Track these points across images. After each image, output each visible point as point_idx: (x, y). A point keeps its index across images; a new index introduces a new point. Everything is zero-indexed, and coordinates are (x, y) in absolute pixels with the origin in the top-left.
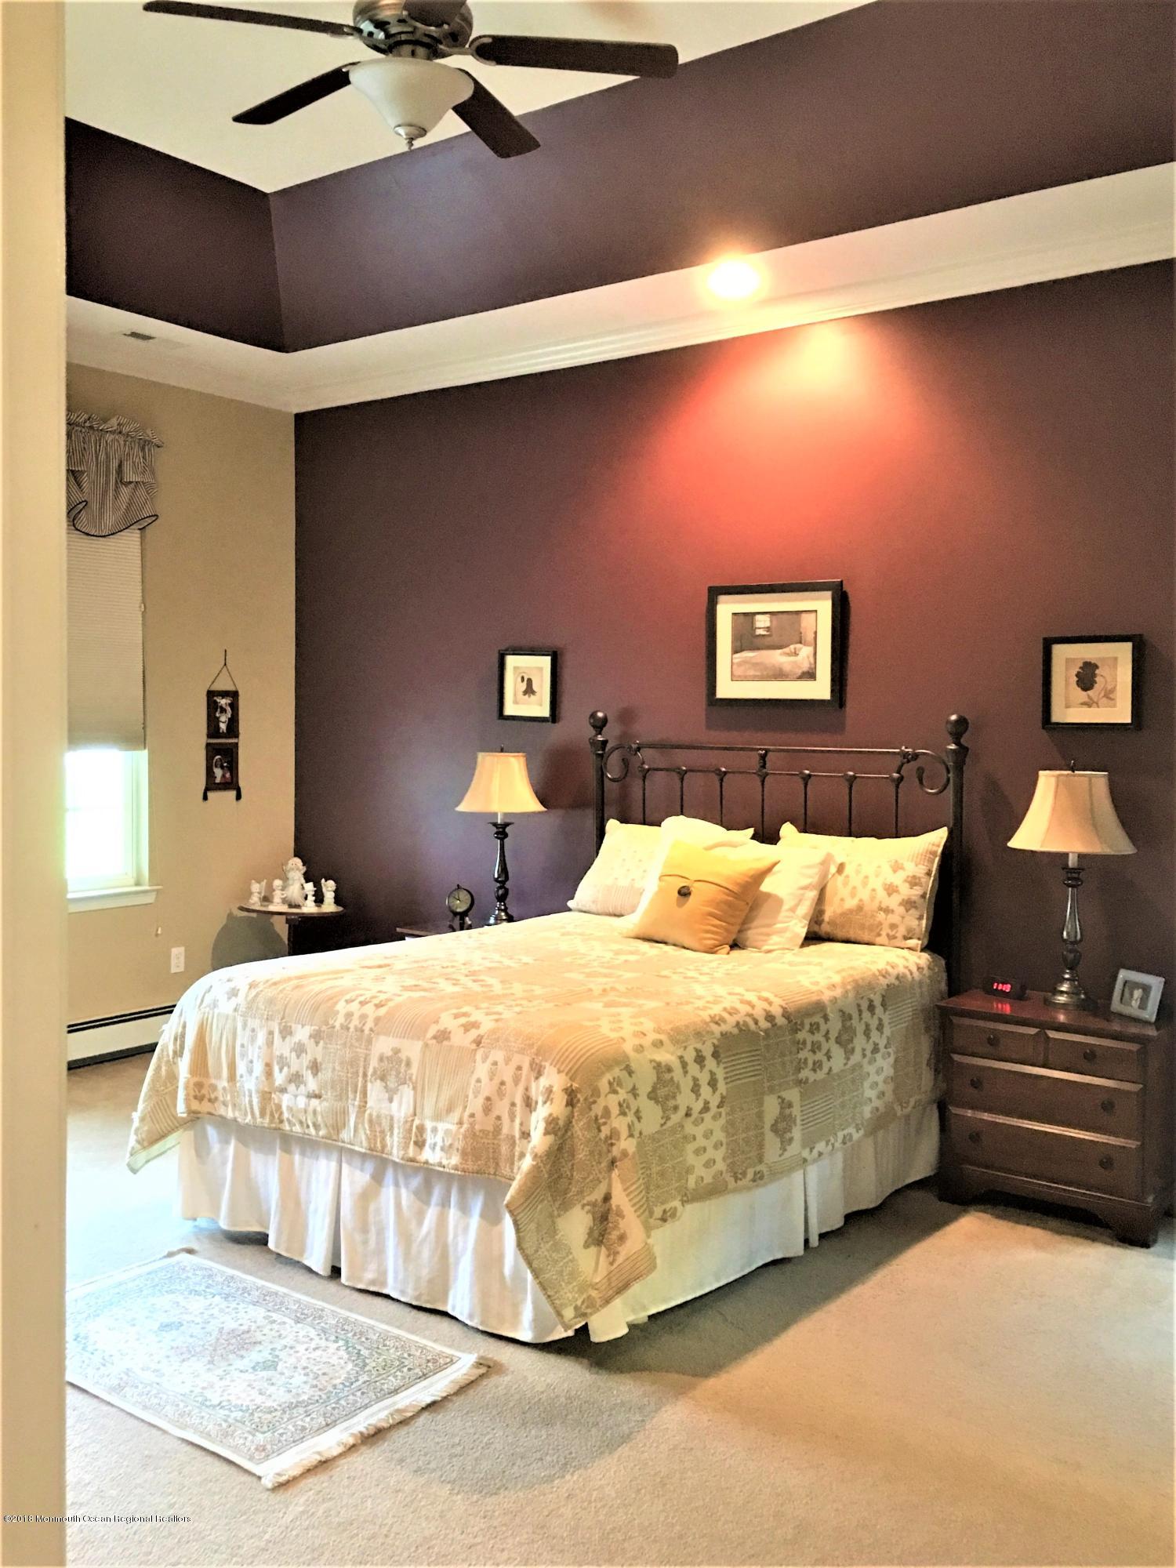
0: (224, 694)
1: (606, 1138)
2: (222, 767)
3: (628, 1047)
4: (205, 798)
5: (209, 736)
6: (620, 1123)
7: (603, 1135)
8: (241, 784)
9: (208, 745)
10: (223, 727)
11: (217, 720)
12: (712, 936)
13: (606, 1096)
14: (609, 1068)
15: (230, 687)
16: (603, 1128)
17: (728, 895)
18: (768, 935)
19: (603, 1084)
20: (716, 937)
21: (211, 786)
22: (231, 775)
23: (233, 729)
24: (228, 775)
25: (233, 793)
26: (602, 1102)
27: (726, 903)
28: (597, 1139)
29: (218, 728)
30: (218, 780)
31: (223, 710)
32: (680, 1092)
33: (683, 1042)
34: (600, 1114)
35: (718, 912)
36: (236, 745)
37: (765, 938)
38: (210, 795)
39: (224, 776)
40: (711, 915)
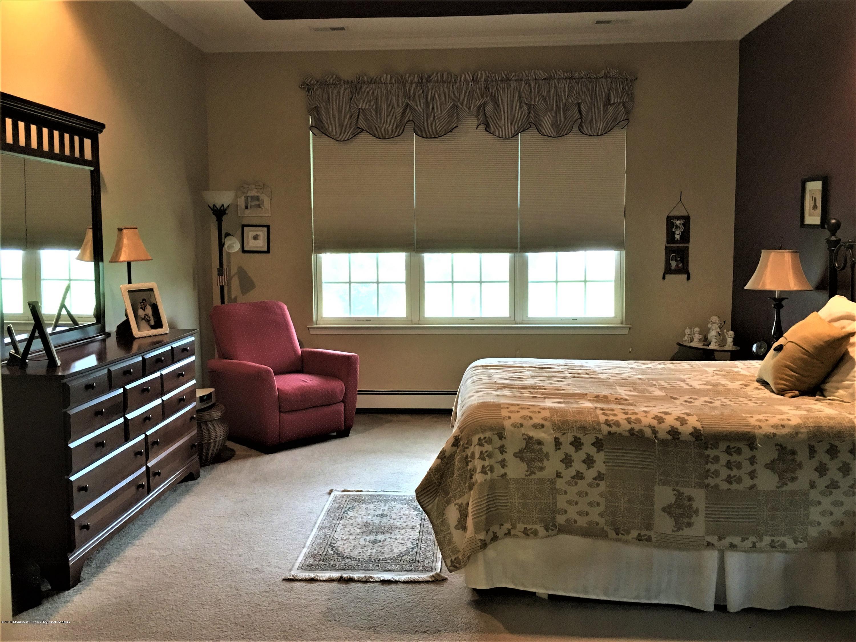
0: (678, 218)
1: (470, 469)
2: (676, 260)
3: (507, 424)
4: (664, 278)
5: (668, 242)
6: (478, 464)
7: (469, 467)
8: (691, 270)
9: (666, 247)
10: (677, 237)
11: (674, 233)
12: (784, 382)
13: (475, 446)
14: (483, 431)
15: (685, 214)
16: (469, 464)
17: (805, 354)
18: (838, 388)
19: (475, 440)
20: (787, 384)
21: (668, 270)
22: (683, 264)
23: (685, 237)
24: (680, 265)
25: (685, 276)
26: (472, 449)
27: (802, 360)
28: (465, 469)
29: (674, 238)
30: (673, 268)
31: (677, 227)
32: (548, 460)
33: (564, 430)
34: (469, 455)
35: (794, 366)
36: (687, 248)
37: (834, 390)
38: (667, 276)
39: (677, 265)
40: (787, 367)
